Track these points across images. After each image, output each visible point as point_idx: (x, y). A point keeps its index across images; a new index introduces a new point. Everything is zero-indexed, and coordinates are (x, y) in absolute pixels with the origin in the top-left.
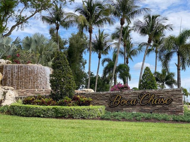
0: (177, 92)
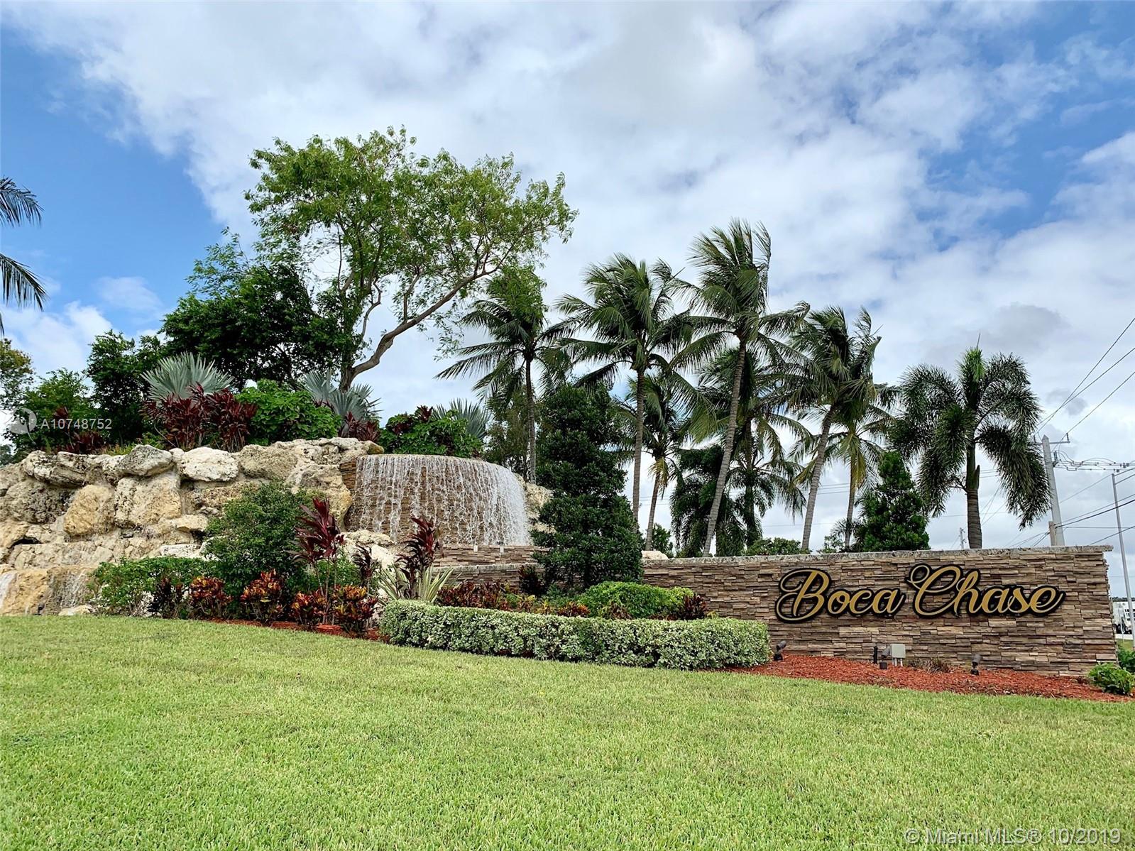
0: (1083, 564)
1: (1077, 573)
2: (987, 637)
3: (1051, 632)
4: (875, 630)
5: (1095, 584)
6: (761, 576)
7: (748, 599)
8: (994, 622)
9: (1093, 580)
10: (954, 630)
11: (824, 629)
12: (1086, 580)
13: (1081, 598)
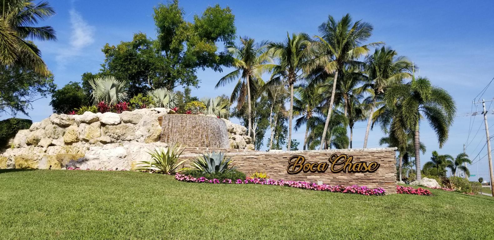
0: (387, 154)
1: (385, 157)
2: (354, 179)
3: (374, 178)
4: (318, 177)
5: (390, 161)
6: (284, 158)
7: (279, 166)
8: (357, 174)
9: (389, 160)
10: (344, 177)
11: (302, 176)
12: (387, 160)
13: (385, 166)
